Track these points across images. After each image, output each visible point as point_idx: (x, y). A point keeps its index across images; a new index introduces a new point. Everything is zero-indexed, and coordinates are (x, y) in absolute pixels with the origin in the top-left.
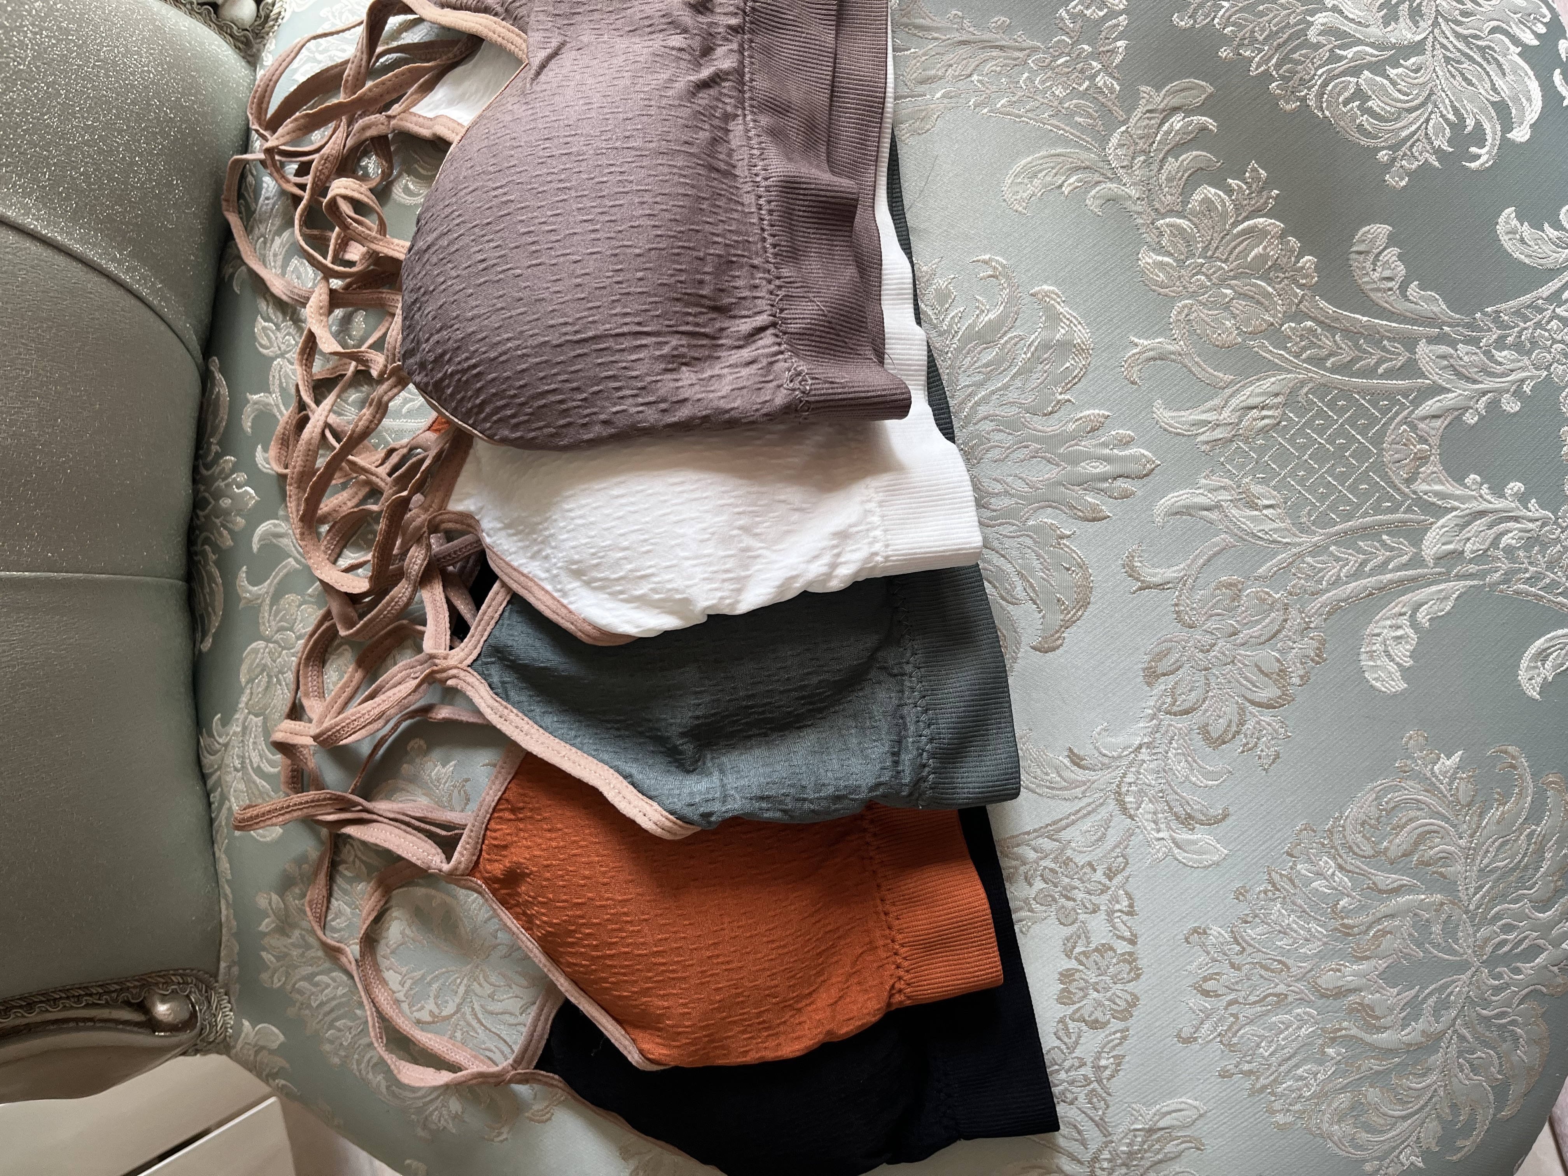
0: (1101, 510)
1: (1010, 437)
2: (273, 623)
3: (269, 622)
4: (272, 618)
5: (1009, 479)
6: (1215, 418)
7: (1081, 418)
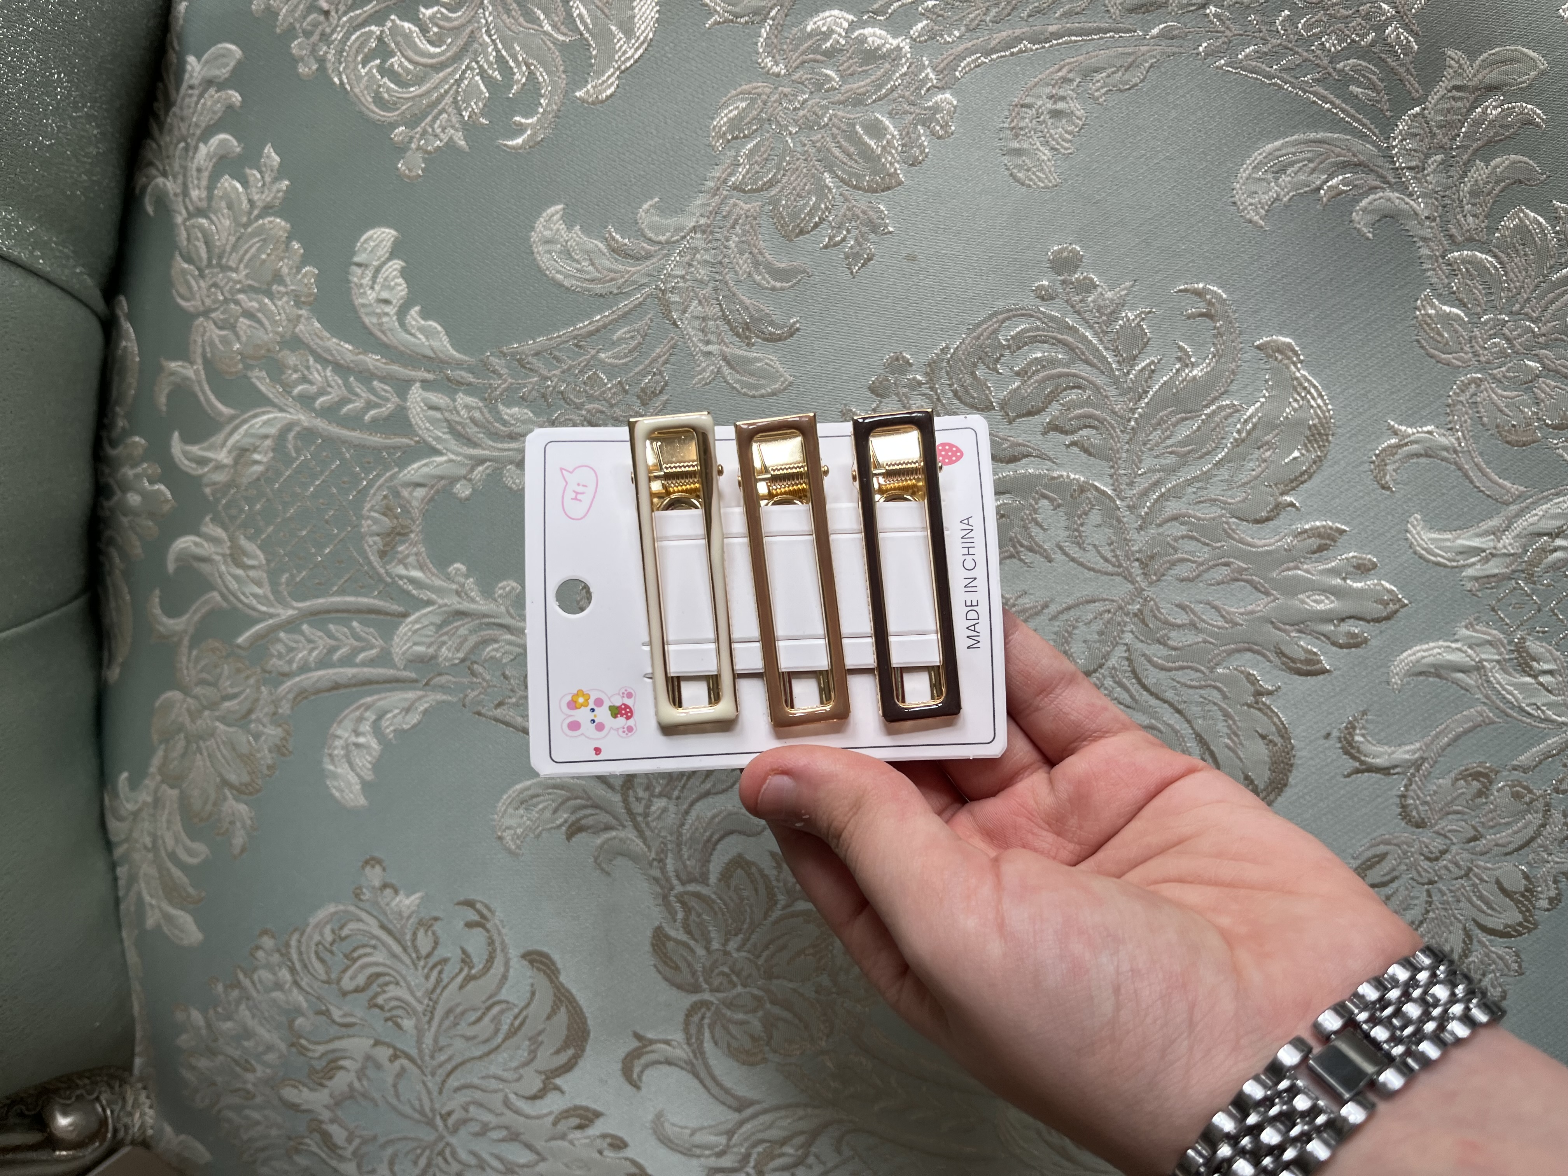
0: (1320, 662)
1: (1206, 549)
2: (193, 672)
3: (187, 668)
4: (191, 665)
5: (1198, 608)
6: (1491, 544)
7: (1306, 531)
